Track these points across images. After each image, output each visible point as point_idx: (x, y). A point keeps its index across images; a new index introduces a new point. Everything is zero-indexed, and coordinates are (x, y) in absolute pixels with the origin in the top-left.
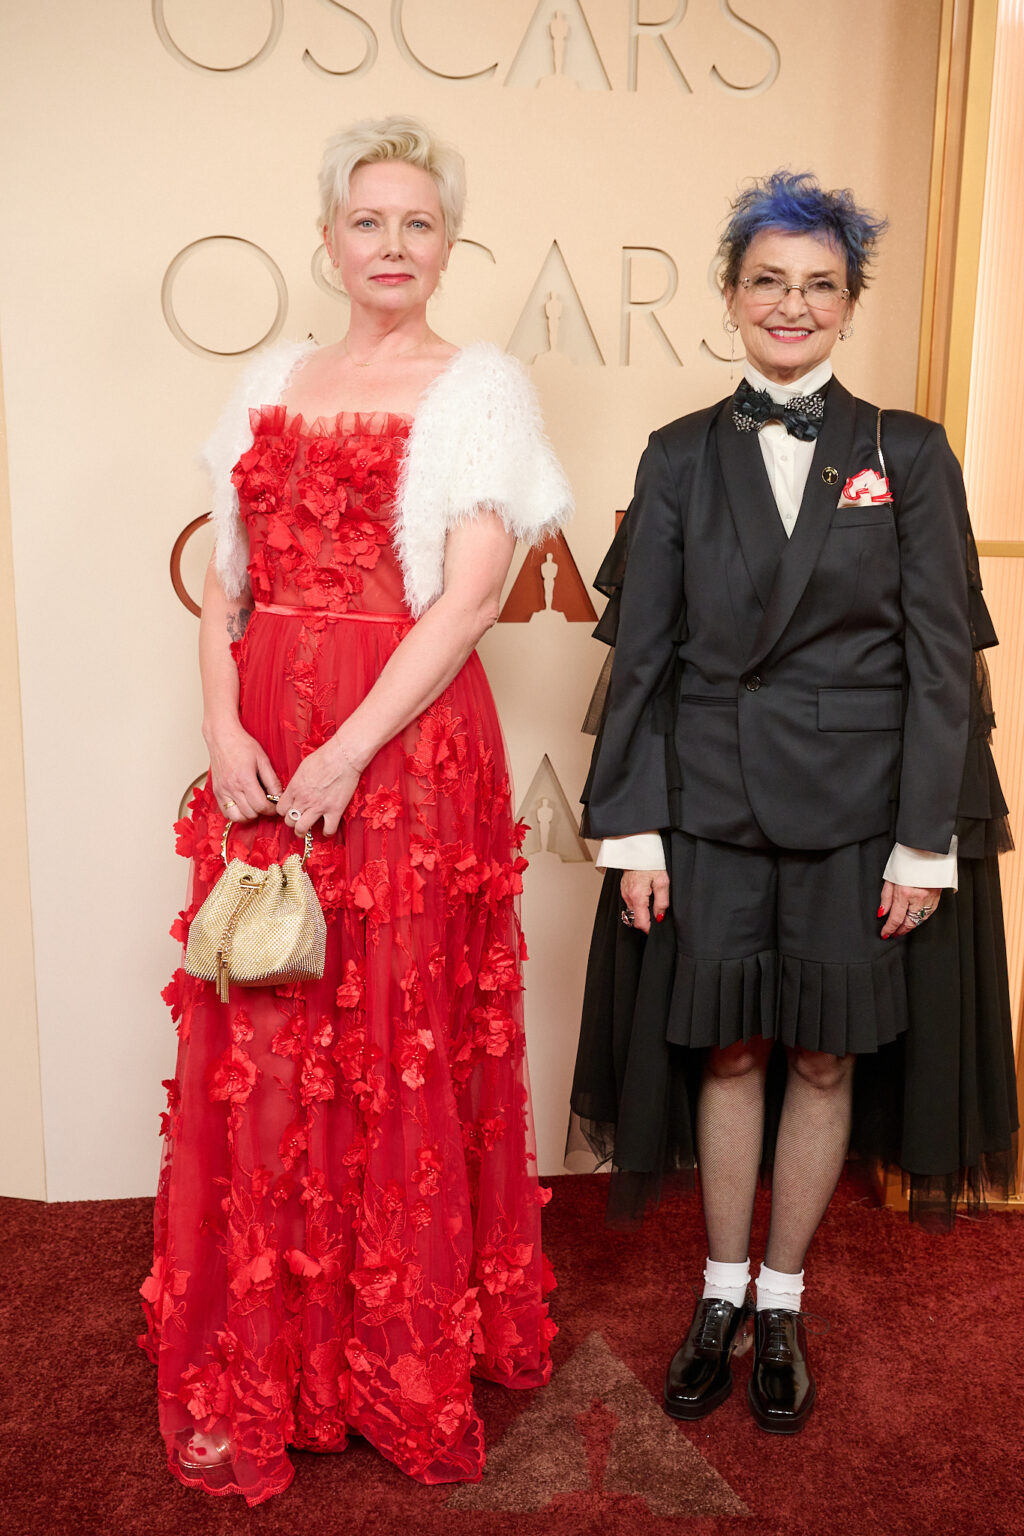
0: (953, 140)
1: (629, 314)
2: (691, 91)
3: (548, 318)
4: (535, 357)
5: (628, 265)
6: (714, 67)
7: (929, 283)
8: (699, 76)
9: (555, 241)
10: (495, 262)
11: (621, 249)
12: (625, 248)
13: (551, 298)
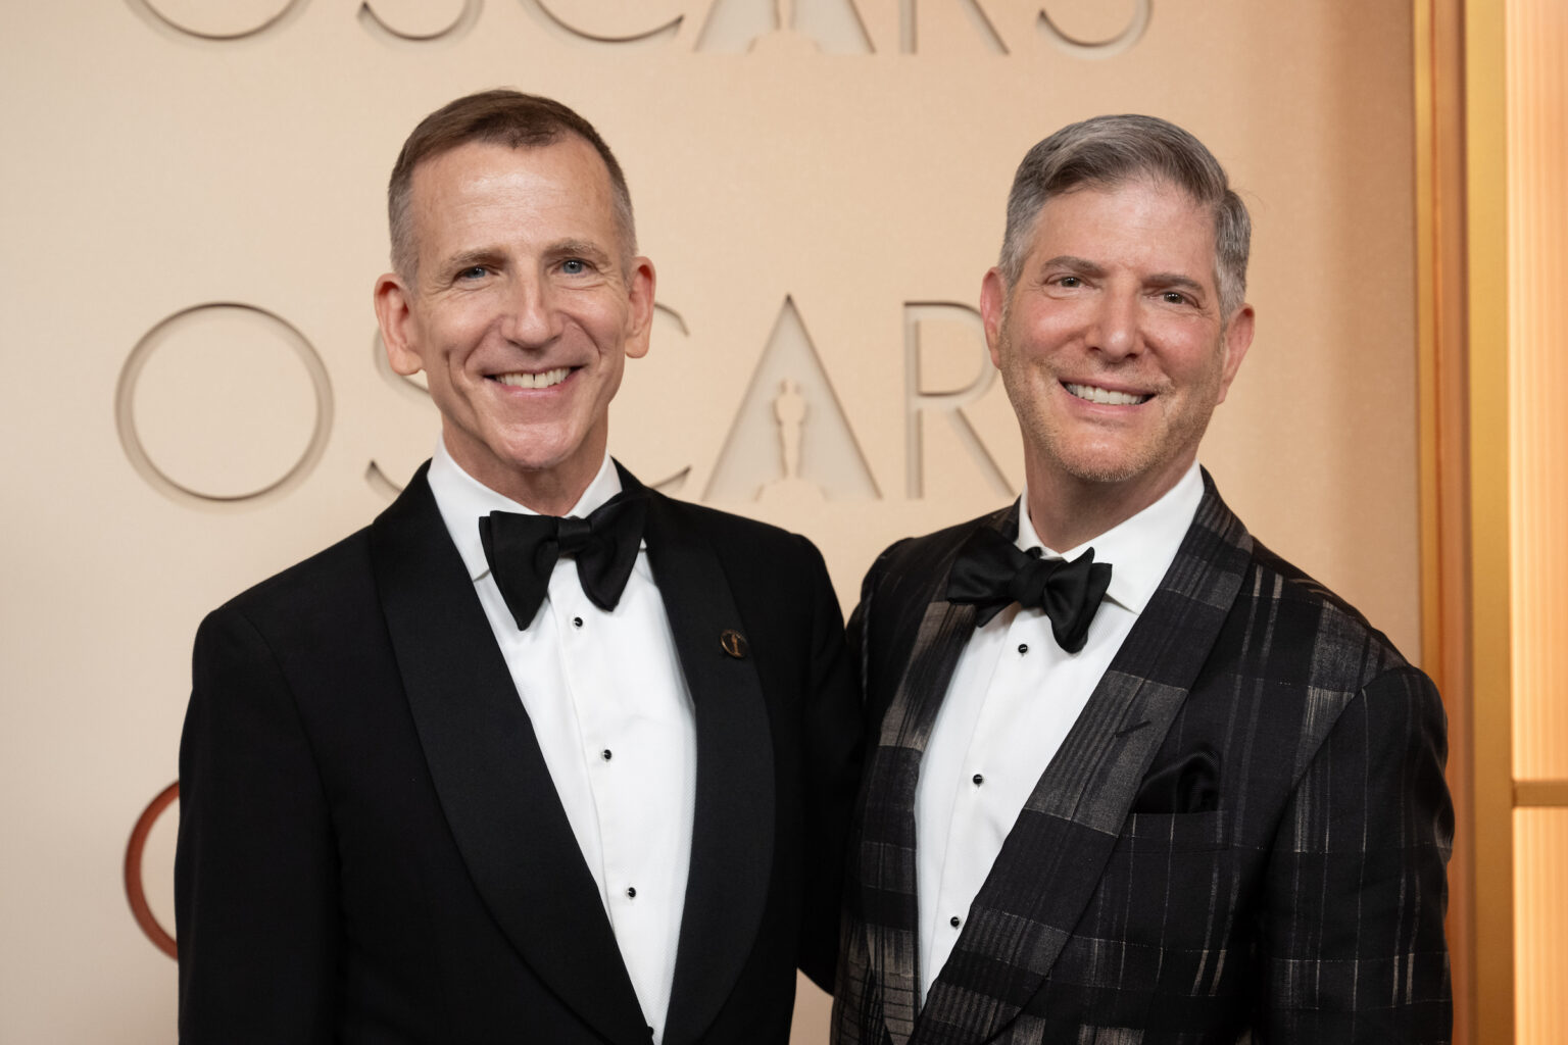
0: (1447, 120)
1: (919, 414)
2: (1005, 50)
3: (779, 423)
4: (761, 490)
5: (915, 332)
6: (1043, 15)
7: (1426, 347)
8: (1018, 28)
9: (789, 300)
10: (686, 332)
11: (900, 308)
12: (908, 304)
13: (783, 388)
